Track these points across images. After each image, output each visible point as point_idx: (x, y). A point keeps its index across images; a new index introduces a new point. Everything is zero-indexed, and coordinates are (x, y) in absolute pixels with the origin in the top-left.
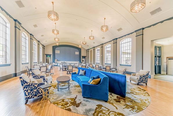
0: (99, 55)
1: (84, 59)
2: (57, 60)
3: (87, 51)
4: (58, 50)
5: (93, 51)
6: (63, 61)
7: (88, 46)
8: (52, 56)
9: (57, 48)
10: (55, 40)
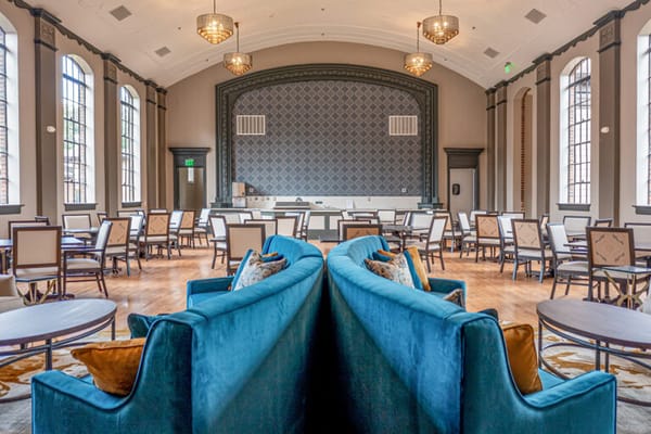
0: (584, 132)
1: (461, 176)
2: (249, 191)
3: (495, 97)
4: (251, 110)
5: (534, 93)
6: (293, 199)
7: (491, 53)
8: (211, 158)
9: (245, 97)
10: (201, 29)
